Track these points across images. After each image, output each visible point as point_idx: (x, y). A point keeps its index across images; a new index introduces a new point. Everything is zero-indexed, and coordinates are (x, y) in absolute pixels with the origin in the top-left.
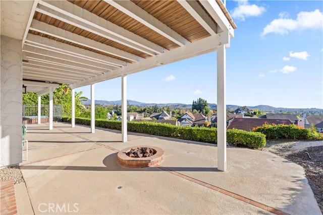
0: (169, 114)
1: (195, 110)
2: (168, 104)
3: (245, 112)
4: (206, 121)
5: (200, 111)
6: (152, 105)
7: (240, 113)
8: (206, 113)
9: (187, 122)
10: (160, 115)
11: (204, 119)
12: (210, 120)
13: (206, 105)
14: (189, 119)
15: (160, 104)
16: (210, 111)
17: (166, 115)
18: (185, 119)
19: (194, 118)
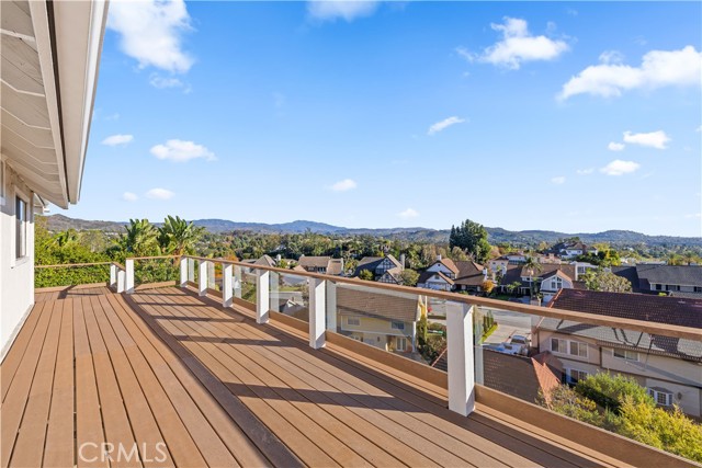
0: (399, 260)
1: (457, 249)
2: (394, 230)
3: (575, 252)
4: (485, 279)
5: (469, 250)
6: (360, 233)
7: (565, 253)
8: (483, 253)
9: (441, 280)
10: (378, 262)
11: (481, 274)
12: (494, 276)
13: (481, 236)
14: (444, 274)
15: (378, 230)
16: (492, 247)
17: (392, 265)
18: (436, 273)
19: (457, 271)
